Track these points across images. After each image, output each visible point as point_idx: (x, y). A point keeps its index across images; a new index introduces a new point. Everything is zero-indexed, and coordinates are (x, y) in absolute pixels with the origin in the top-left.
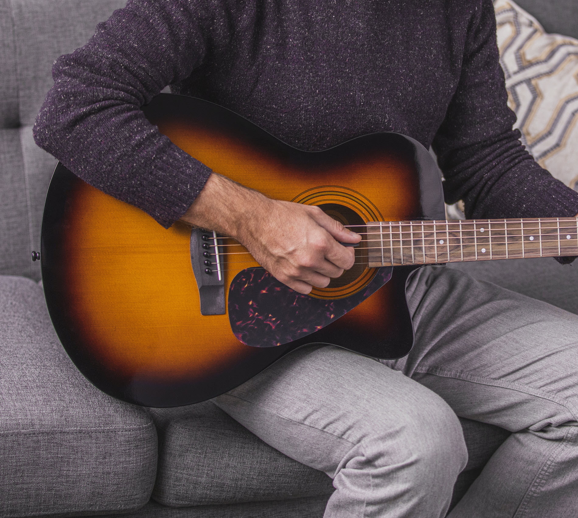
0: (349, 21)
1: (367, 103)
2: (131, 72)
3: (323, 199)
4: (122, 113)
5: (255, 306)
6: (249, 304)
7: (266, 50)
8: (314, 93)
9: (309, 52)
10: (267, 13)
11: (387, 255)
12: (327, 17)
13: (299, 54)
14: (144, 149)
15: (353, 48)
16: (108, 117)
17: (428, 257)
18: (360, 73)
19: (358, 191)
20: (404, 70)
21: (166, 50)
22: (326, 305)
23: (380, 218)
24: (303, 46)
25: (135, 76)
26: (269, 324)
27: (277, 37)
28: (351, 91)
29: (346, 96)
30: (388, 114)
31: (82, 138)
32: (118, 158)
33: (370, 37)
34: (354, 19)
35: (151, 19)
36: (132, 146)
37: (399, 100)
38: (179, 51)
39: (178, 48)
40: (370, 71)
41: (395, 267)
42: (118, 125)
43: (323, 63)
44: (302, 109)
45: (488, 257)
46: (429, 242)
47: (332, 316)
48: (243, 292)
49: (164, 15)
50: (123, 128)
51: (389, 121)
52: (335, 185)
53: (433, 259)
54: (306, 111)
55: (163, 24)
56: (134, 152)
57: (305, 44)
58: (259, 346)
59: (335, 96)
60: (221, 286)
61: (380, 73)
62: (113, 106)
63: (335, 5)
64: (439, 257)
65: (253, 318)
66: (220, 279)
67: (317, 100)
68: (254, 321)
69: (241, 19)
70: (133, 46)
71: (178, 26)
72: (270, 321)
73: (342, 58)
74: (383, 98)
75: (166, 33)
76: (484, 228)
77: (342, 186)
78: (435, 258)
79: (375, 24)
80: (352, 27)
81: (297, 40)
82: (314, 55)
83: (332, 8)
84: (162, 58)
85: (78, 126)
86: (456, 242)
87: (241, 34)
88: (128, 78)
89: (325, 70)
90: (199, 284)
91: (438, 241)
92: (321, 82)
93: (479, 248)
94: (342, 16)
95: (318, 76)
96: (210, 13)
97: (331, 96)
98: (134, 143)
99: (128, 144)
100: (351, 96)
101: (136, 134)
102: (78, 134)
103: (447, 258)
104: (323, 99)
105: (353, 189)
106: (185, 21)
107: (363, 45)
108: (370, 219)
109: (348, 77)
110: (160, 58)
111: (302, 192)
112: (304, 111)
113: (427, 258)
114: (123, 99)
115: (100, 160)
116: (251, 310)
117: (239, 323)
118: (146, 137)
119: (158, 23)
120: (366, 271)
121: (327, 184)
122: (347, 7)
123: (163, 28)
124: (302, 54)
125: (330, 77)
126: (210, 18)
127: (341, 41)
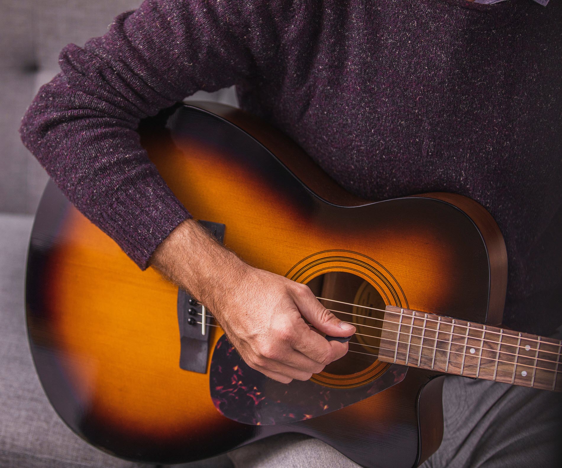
0: (430, 50)
1: (437, 153)
2: (123, 80)
3: (340, 266)
4: (97, 128)
5: (240, 373)
6: (233, 370)
7: (318, 70)
8: (369, 132)
9: (369, 82)
10: (324, 26)
11: (402, 351)
12: (401, 41)
13: (355, 82)
14: (109, 174)
15: (428, 85)
16: (78, 128)
17: (452, 365)
18: (433, 117)
19: (384, 265)
20: (500, 120)
21: (178, 57)
22: (321, 393)
23: (404, 305)
24: (361, 73)
25: (128, 85)
26: (252, 399)
27: (332, 57)
28: (417, 137)
29: (410, 142)
30: (465, 171)
31: (51, 146)
32: (79, 179)
33: (454, 74)
34: (436, 49)
35: (169, 17)
36: (95, 168)
37: (489, 156)
38: (199, 59)
39: (197, 56)
40: (448, 116)
41: (410, 367)
42: (87, 141)
43: (386, 98)
44: (354, 148)
45: (529, 383)
46: (457, 348)
47: (326, 407)
48: (230, 353)
49: (184, 14)
50: (92, 145)
51: (466, 179)
52: (358, 252)
53: (458, 369)
54: (358, 151)
55: (180, 25)
56: (96, 176)
57: (365, 71)
58: (236, 420)
59: (395, 141)
60: (205, 341)
61: (462, 120)
62: (88, 117)
63: (415, 27)
64: (465, 369)
65: (235, 386)
66: (203, 333)
67: (371, 141)
68: (236, 390)
69: (288, 30)
70: (138, 47)
71: (200, 29)
72: (254, 395)
73: (412, 95)
74: (461, 150)
75: (182, 37)
76: (531, 346)
77: (366, 254)
78: (460, 368)
79: (465, 58)
80: (432, 58)
81: (355, 65)
82: (375, 86)
83: (409, 31)
84: (172, 65)
85: (49, 132)
86: (490, 355)
87: (288, 48)
88: (118, 87)
89: (387, 106)
90: (181, 334)
91: (468, 348)
92: (379, 120)
93: (519, 369)
94: (421, 43)
95: (376, 112)
96: (243, 19)
97: (390, 140)
98: (98, 165)
99: (91, 166)
100: (417, 143)
101: (104, 155)
102: (48, 141)
103: (476, 372)
104: (379, 141)
105: (378, 261)
106: (206, 25)
107: (442, 82)
108: (393, 302)
109: (416, 119)
110: (169, 65)
111: (318, 251)
112: (356, 151)
113: (450, 366)
114: (102, 111)
115: (65, 176)
116: (235, 376)
117: (219, 388)
118: (115, 162)
119: (176, 22)
120: (375, 364)
121: (348, 249)
122: (430, 32)
123: (179, 30)
124: (359, 83)
125: (392, 116)
126: (242, 24)
127: (413, 74)
